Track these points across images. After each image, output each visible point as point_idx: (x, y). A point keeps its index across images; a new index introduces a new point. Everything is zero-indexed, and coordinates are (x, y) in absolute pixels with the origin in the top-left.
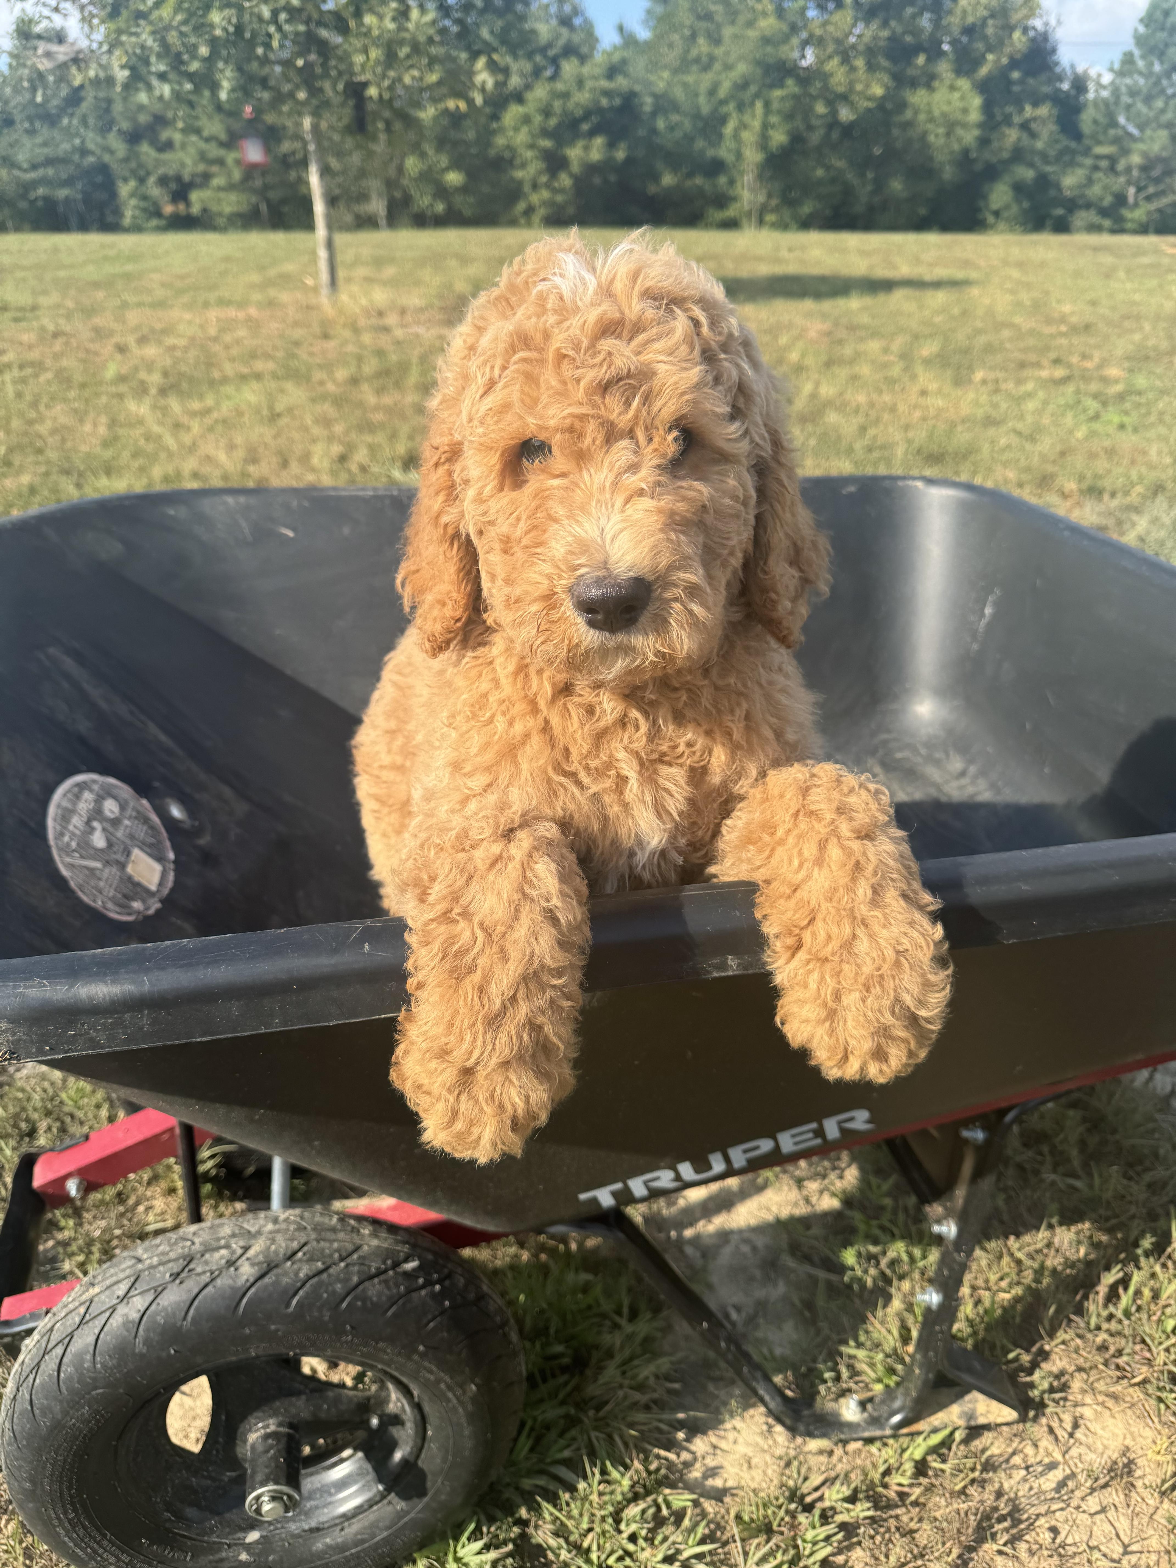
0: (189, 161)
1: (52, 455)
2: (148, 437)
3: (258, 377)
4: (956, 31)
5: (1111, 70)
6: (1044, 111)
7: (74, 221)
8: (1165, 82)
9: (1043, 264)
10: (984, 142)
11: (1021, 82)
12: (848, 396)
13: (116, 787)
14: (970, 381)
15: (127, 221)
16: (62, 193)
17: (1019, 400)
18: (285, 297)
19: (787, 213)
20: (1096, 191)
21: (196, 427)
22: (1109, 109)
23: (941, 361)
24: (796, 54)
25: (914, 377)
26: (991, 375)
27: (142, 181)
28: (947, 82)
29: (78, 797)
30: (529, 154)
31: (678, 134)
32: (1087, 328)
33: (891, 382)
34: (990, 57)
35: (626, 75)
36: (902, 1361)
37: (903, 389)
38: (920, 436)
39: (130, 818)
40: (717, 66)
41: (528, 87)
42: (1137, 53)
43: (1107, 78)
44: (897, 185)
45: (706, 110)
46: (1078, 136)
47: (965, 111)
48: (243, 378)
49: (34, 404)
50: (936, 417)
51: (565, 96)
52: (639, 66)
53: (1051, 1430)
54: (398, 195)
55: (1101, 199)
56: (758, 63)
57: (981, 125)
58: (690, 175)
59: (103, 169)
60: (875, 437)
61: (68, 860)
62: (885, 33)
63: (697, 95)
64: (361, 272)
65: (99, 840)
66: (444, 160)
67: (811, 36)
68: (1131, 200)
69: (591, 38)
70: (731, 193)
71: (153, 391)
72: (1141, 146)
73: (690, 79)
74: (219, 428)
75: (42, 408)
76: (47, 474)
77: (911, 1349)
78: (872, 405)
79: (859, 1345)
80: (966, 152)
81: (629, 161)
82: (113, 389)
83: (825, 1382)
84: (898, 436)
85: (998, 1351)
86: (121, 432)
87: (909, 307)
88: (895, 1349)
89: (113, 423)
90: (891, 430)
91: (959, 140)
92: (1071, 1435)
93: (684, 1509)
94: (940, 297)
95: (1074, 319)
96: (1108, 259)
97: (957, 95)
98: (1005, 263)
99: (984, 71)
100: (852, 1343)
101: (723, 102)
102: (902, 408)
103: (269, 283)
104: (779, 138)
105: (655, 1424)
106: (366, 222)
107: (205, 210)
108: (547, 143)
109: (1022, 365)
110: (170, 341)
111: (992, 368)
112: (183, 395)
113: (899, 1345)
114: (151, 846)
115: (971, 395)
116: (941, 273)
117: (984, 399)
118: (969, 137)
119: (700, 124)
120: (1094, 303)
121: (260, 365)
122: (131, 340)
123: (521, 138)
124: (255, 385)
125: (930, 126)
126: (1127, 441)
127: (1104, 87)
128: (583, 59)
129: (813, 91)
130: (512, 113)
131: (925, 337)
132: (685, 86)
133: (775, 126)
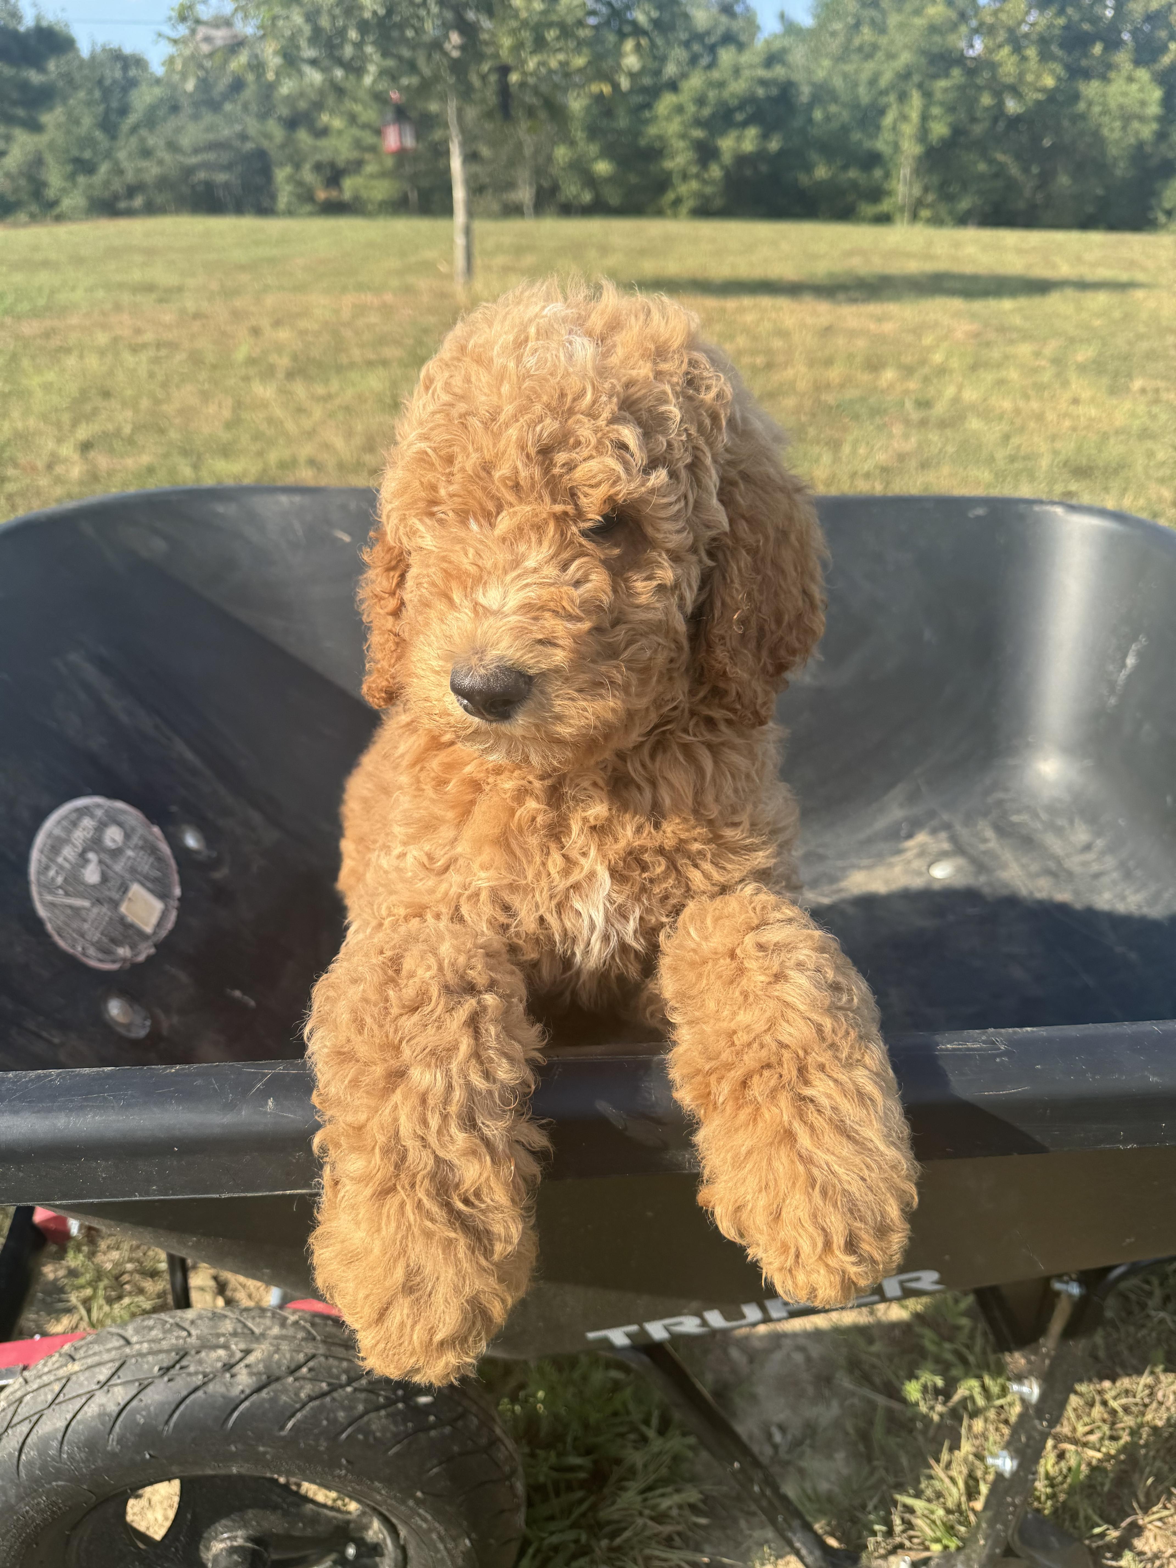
0: (343, 148)
1: (174, 435)
2: (270, 420)
3: (385, 363)
4: (1138, 19)
7: (231, 205)
10: (1161, 136)
12: (993, 401)
13: (124, 812)
14: (1127, 389)
15: (281, 205)
16: (221, 177)
18: (421, 283)
19: (943, 209)
21: (318, 413)
23: (1097, 367)
24: (962, 44)
25: (1065, 384)
26: (1151, 384)
27: (297, 166)
28: (1124, 73)
29: (75, 824)
30: (680, 144)
31: (835, 125)
33: (1040, 388)
34: (1172, 47)
35: (783, 63)
36: (966, 1523)
37: (1053, 397)
38: (1067, 447)
39: (136, 848)
40: (880, 55)
41: (684, 76)
44: (1064, 180)
45: (865, 100)
47: (1143, 103)
48: (370, 364)
49: (165, 385)
50: (1087, 428)
51: (721, 85)
52: (798, 55)
54: (546, 184)
56: (923, 52)
57: (1160, 119)
58: (845, 167)
59: (261, 155)
60: (1019, 446)
61: (49, 898)
62: (1061, 21)
63: (857, 85)
64: (500, 260)
65: (91, 875)
66: (593, 149)
67: (982, 24)
69: (752, 26)
70: (886, 186)
71: (280, 375)
73: (849, 68)
74: (340, 416)
75: (172, 388)
76: (166, 456)
77: (978, 1505)
78: (1017, 411)
79: (918, 1495)
80: (1141, 146)
81: (781, 153)
82: (242, 372)
83: (874, 1534)
84: (1043, 447)
85: (1081, 1523)
86: (245, 414)
87: (1067, 309)
88: (959, 1505)
89: (239, 405)
90: (1036, 439)
91: (1137, 133)
94: (1102, 299)
97: (1134, 87)
99: (1165, 61)
100: (910, 1490)
101: (884, 93)
102: (1050, 416)
103: (408, 269)
104: (939, 129)
106: (513, 211)
107: (356, 197)
108: (699, 134)
110: (303, 324)
111: (1152, 377)
112: (309, 378)
113: (964, 1499)
114: (155, 880)
115: (1127, 405)
116: (1104, 273)
117: (1141, 409)
118: (1147, 131)
119: (858, 115)
121: (388, 352)
122: (265, 323)
123: (674, 127)
124: (381, 371)
125: (1104, 119)
128: (741, 47)
129: (979, 81)
130: (666, 102)
131: (1081, 341)
132: (845, 76)
133: (935, 118)
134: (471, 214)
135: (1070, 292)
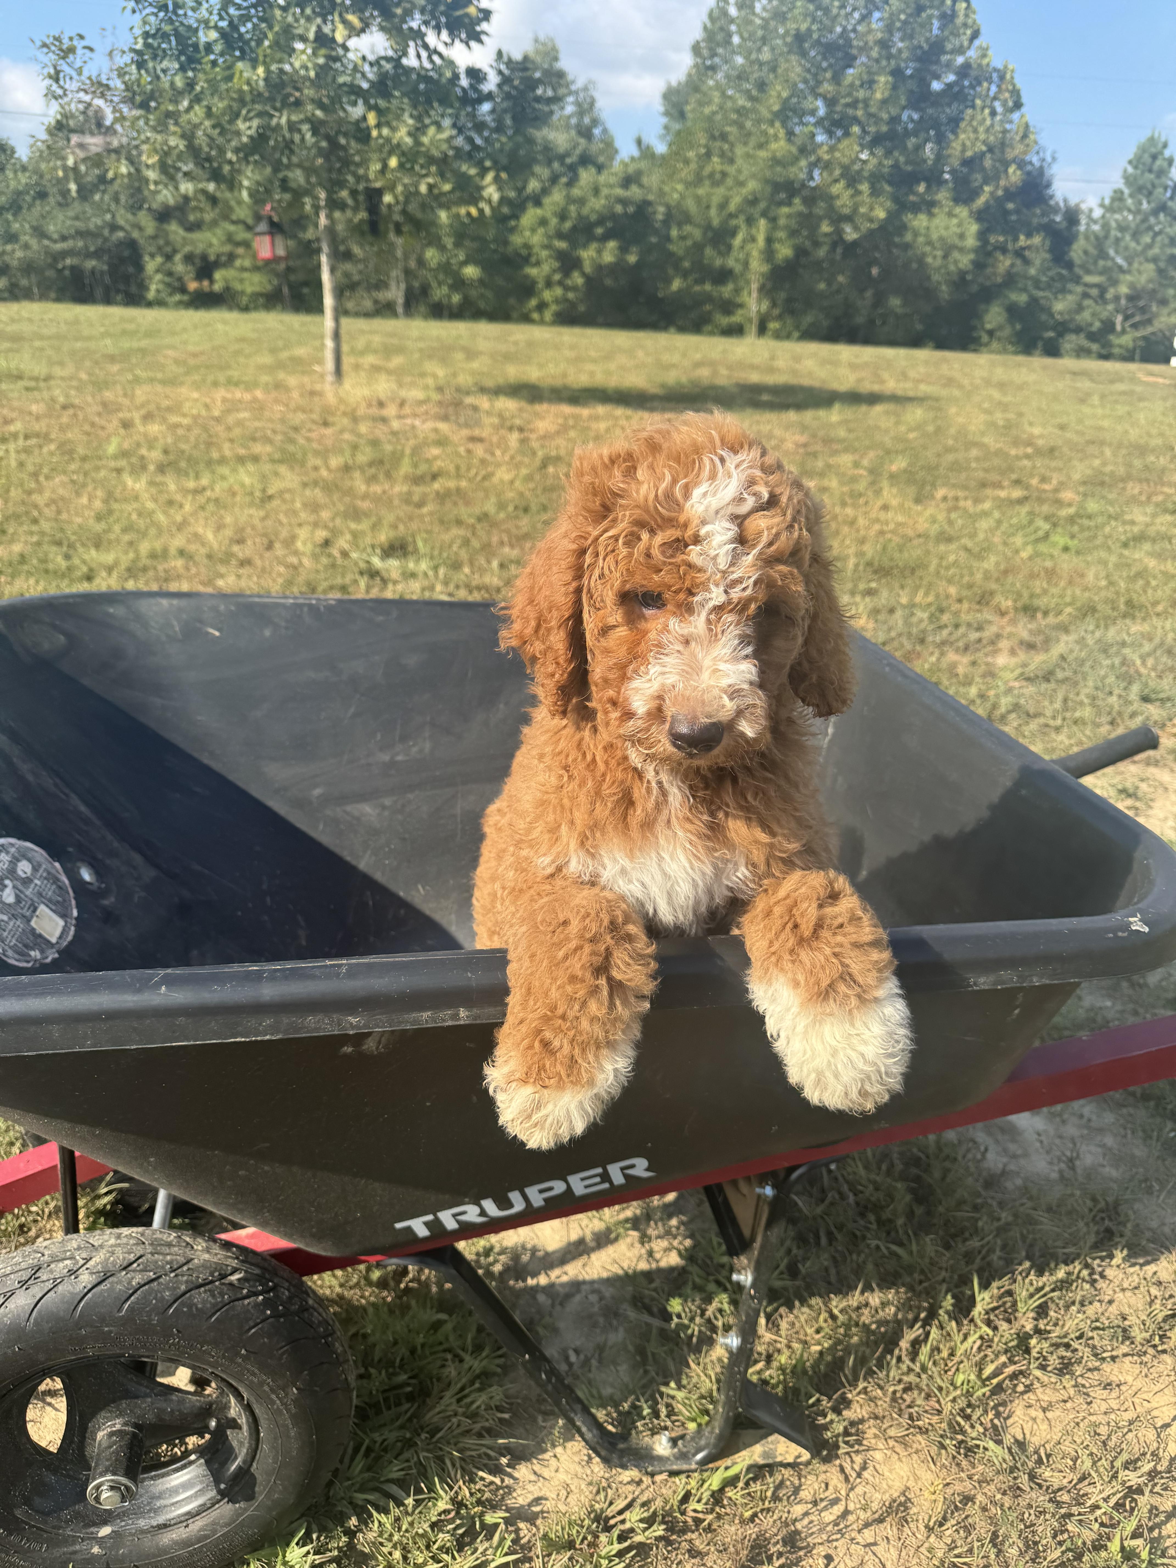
0: (215, 241)
1: (45, 526)
2: (141, 513)
3: (256, 459)
4: (956, 163)
5: (1102, 205)
6: (1037, 240)
7: (99, 292)
8: (1152, 220)
9: (1021, 387)
10: (979, 265)
11: (1017, 211)
13: (32, 850)
14: (933, 497)
15: (151, 295)
16: (91, 264)
17: (974, 518)
18: (292, 381)
19: (789, 323)
20: (1086, 316)
21: (188, 504)
22: (1100, 242)
23: (907, 477)
24: (804, 175)
25: (878, 492)
26: (951, 494)
27: (169, 257)
28: (946, 209)
30: (544, 253)
31: (689, 243)
32: (1052, 451)
33: (856, 495)
34: (987, 189)
35: (640, 186)
37: (866, 503)
38: (869, 550)
39: (40, 878)
40: (729, 182)
41: (545, 191)
42: (1127, 191)
43: (1098, 213)
44: (895, 302)
45: (716, 222)
46: (1070, 265)
47: (962, 236)
48: (241, 460)
49: (35, 475)
50: (893, 532)
51: (581, 201)
52: (653, 180)
53: (842, 1469)
54: (416, 284)
55: (1091, 325)
56: (767, 181)
57: (976, 251)
58: (699, 281)
59: (132, 244)
62: (888, 162)
63: (708, 207)
64: (370, 359)
65: (8, 896)
66: (462, 255)
67: (819, 159)
68: (1119, 328)
69: (610, 149)
70: (739, 300)
71: (152, 468)
72: (1128, 278)
73: (701, 191)
74: (211, 507)
75: (42, 479)
80: (962, 274)
81: (638, 265)
82: (113, 464)
83: (644, 1418)
86: (115, 506)
87: (886, 423)
89: (110, 497)
91: (956, 262)
92: (859, 1475)
93: (497, 1525)
95: (1040, 442)
96: (1085, 384)
97: (955, 221)
98: (988, 382)
99: (981, 201)
100: (673, 1384)
101: (731, 216)
102: (861, 522)
103: (280, 365)
104: (784, 251)
105: (484, 1450)
106: (385, 310)
107: (227, 289)
108: (562, 245)
109: (983, 485)
110: (174, 419)
111: (954, 486)
112: (181, 473)
114: (57, 903)
115: (930, 511)
117: (941, 517)
118: (965, 261)
119: (710, 234)
120: (1062, 427)
121: (258, 448)
122: (137, 416)
123: (537, 239)
124: (251, 467)
125: (928, 249)
126: (1067, 563)
127: (1095, 222)
128: (600, 168)
129: (819, 211)
130: (530, 215)
131: (897, 452)
132: (698, 199)
133: (780, 241)
134: (340, 312)
135: (891, 406)
